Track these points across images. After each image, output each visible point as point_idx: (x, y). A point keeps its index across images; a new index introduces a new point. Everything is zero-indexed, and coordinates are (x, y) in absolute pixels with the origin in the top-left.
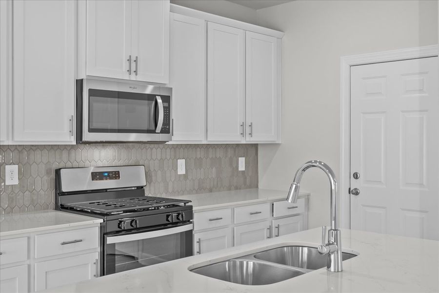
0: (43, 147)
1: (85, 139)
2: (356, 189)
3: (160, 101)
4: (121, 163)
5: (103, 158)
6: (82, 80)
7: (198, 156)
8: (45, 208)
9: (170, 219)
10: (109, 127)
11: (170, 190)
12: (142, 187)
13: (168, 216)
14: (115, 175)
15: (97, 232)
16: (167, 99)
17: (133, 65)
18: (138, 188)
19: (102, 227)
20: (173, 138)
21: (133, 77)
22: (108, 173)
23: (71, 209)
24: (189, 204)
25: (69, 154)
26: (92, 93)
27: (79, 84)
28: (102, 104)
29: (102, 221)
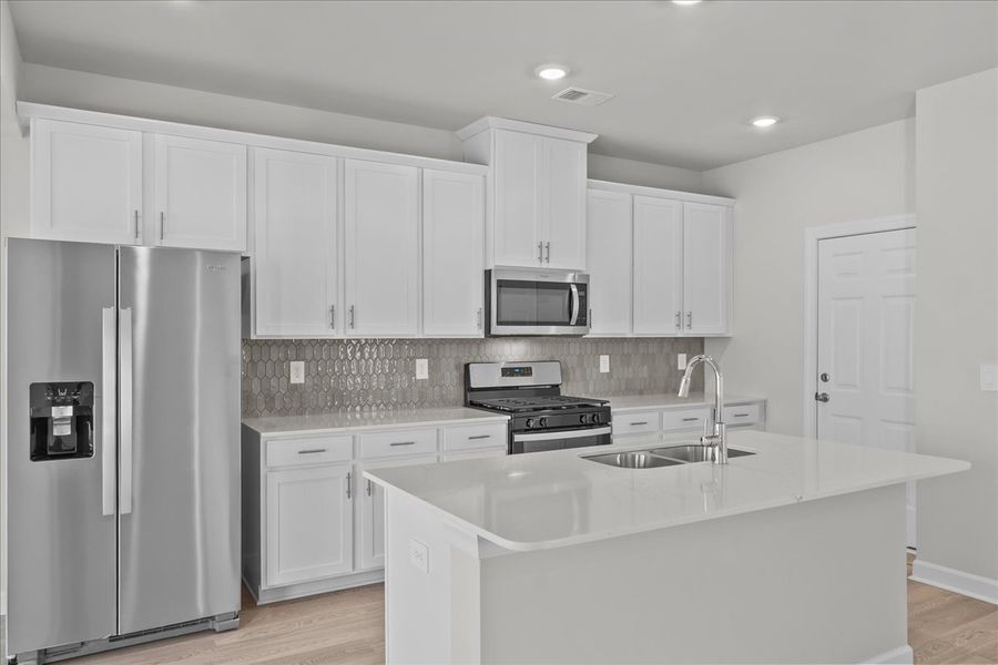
0: (451, 341)
1: (493, 332)
2: (824, 394)
3: (574, 289)
4: (534, 358)
5: (513, 353)
6: (490, 271)
7: (626, 352)
8: (455, 404)
9: (583, 420)
10: (528, 319)
11: (591, 390)
12: (557, 386)
13: (582, 417)
14: (526, 372)
15: (504, 429)
16: (583, 287)
17: (545, 250)
18: (553, 386)
19: (509, 424)
20: (591, 331)
21: (545, 265)
22: (520, 368)
23: (480, 406)
24: (607, 405)
25: (479, 348)
26: (501, 284)
27: (488, 274)
28: (510, 296)
29: (509, 417)
